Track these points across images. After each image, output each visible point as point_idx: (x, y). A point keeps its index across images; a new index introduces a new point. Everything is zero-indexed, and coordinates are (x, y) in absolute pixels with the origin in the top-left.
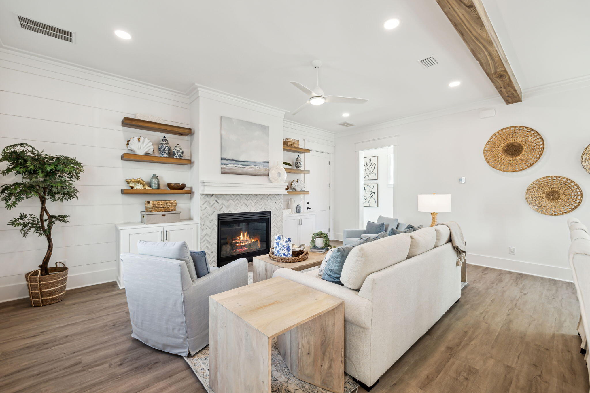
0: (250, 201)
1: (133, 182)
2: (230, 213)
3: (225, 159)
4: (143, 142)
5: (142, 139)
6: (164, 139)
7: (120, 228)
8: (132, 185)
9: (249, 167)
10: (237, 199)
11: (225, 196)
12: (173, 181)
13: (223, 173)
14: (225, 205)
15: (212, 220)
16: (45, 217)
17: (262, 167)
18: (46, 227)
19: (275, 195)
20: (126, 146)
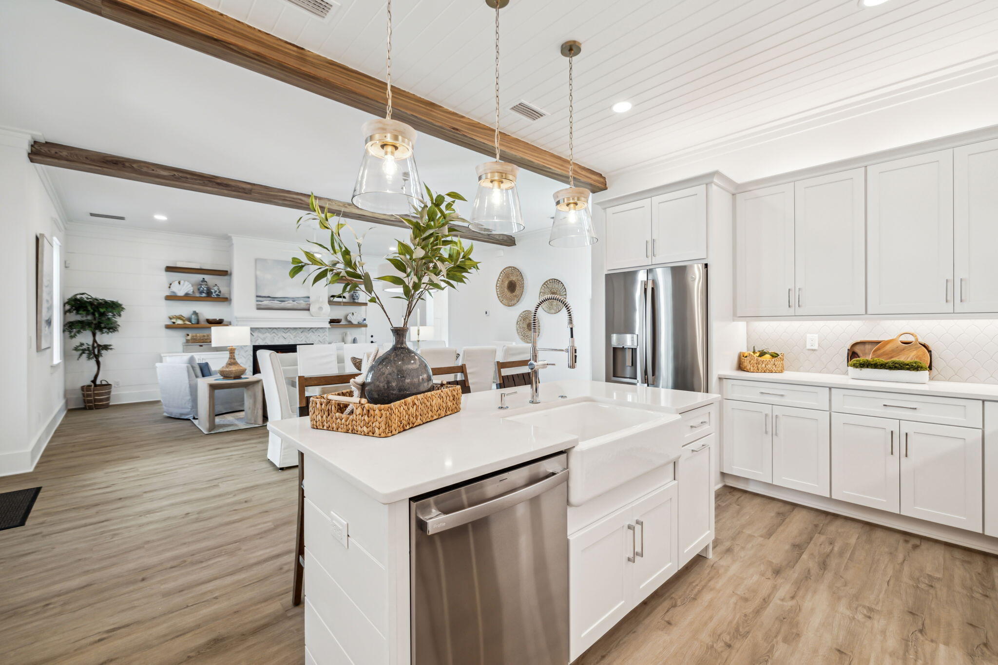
0: (288, 334)
1: (174, 318)
2: (266, 344)
3: (260, 297)
4: (184, 285)
5: (182, 282)
6: (204, 280)
7: (162, 355)
8: (174, 320)
9: (286, 302)
10: (274, 332)
11: (261, 330)
12: (211, 317)
13: (258, 309)
14: (260, 337)
15: (247, 351)
16: (95, 345)
17: (302, 302)
18: (96, 352)
19: (318, 328)
20: (168, 289)
